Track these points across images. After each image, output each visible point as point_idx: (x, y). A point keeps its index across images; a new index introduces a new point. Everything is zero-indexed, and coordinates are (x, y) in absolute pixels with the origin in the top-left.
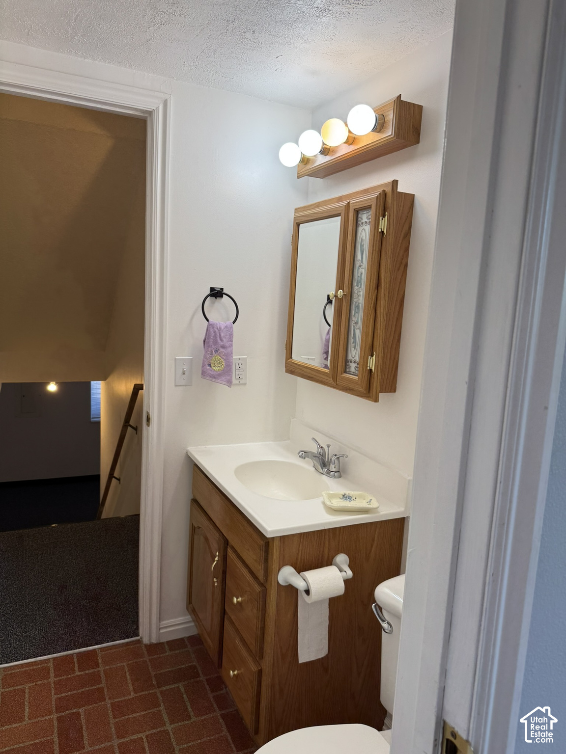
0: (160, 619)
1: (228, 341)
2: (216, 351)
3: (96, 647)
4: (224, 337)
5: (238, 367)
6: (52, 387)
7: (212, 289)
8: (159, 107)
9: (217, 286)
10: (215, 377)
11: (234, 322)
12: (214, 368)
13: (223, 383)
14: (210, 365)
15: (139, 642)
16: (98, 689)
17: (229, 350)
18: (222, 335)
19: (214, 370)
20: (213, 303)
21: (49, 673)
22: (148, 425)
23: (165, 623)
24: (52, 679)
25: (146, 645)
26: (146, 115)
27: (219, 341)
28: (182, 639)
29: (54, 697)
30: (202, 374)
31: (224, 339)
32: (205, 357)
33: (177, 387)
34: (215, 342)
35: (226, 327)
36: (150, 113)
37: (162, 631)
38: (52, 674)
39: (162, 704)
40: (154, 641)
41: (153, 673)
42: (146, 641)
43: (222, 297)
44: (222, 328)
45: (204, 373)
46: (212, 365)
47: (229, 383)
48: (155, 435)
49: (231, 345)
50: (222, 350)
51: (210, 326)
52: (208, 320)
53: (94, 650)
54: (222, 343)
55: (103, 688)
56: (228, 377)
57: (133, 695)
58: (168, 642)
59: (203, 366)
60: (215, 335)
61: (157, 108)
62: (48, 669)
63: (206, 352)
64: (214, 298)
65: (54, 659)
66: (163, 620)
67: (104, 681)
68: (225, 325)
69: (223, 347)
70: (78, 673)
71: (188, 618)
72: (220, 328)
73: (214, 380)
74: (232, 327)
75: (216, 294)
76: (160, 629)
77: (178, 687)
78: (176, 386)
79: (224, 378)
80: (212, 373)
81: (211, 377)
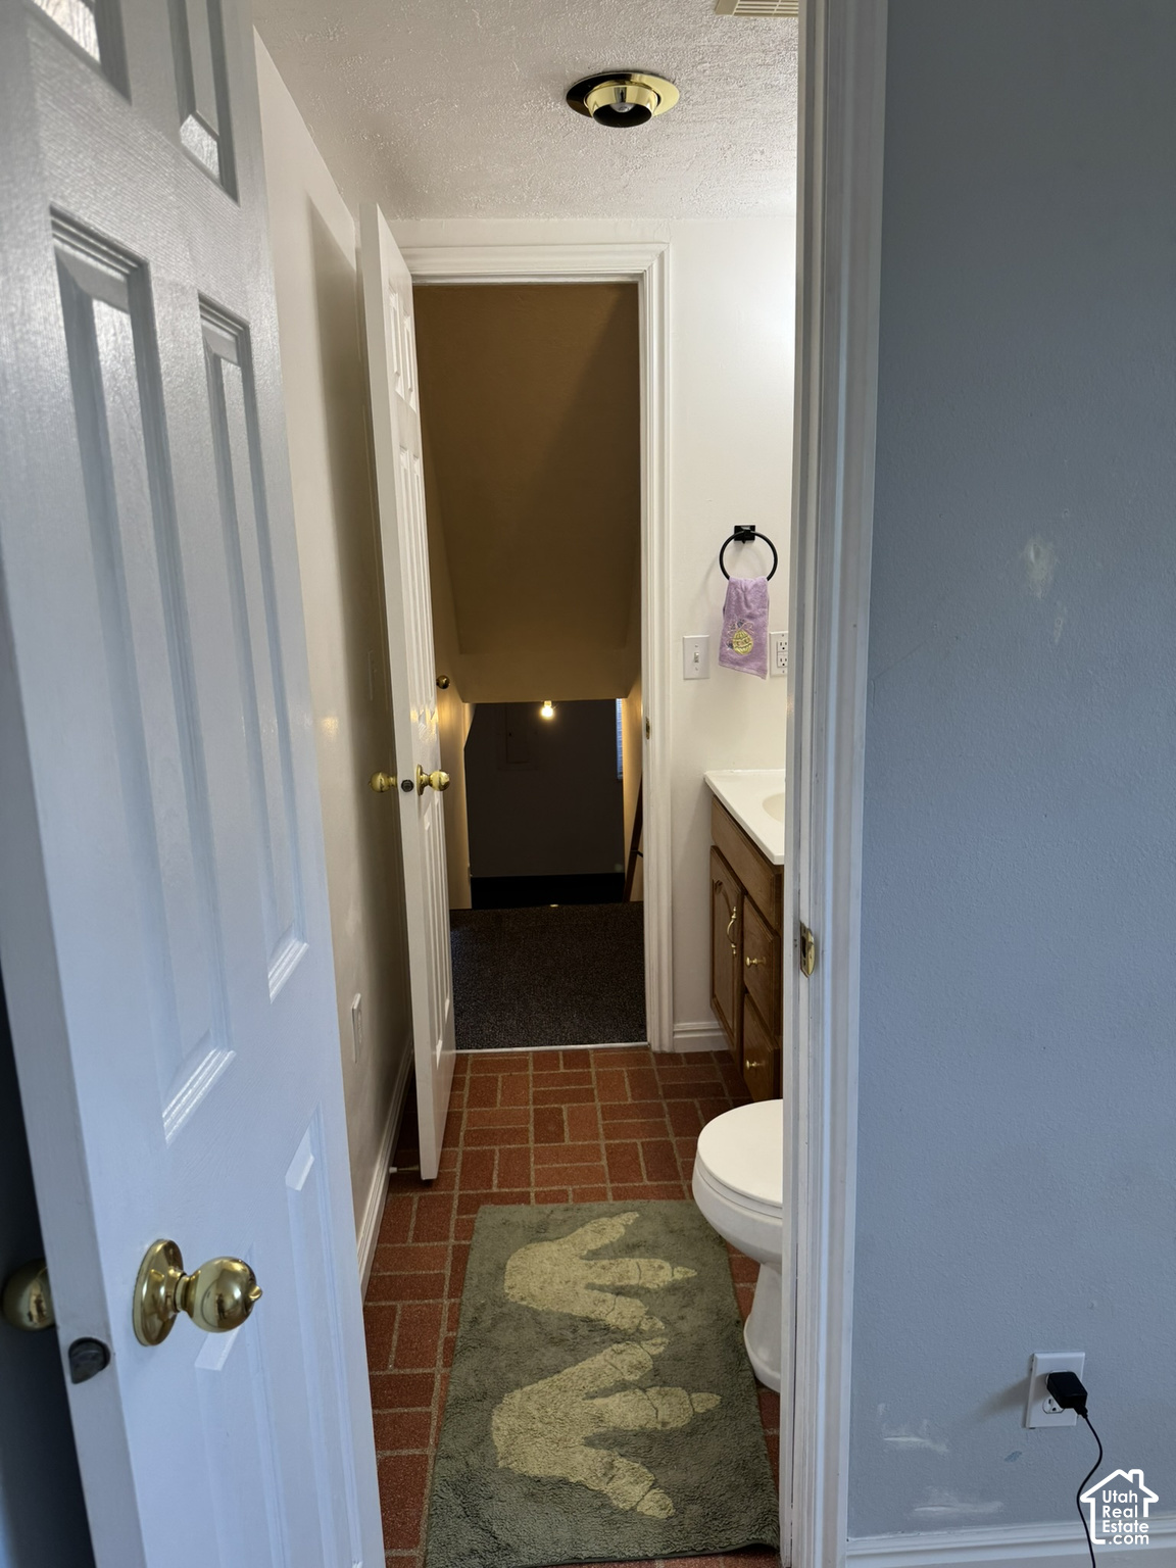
0: (674, 1019)
1: (758, 608)
2: (741, 623)
3: (589, 1046)
4: (752, 601)
5: (780, 648)
6: (547, 712)
7: (738, 529)
8: (652, 265)
9: (745, 522)
10: (738, 663)
11: (769, 578)
12: (737, 649)
13: (753, 671)
14: (731, 645)
15: (647, 1048)
16: (587, 1090)
17: (761, 620)
18: (749, 598)
19: (737, 652)
20: (739, 550)
21: (527, 1066)
22: (648, 737)
23: (682, 1025)
24: (531, 1071)
25: (655, 1053)
26: (635, 280)
27: (744, 608)
28: (708, 1053)
29: (531, 1091)
30: (720, 660)
31: (752, 605)
32: (724, 634)
33: (688, 681)
34: (739, 611)
35: (756, 585)
36: (641, 276)
37: (678, 1036)
38: (531, 1067)
39: (667, 1116)
40: (667, 1049)
41: (660, 1084)
42: (655, 1047)
43: (753, 539)
44: (750, 587)
45: (723, 658)
46: (734, 646)
47: (762, 672)
48: (658, 752)
49: (764, 614)
50: (748, 621)
51: (732, 585)
52: (728, 577)
53: (586, 1050)
54: (748, 611)
55: (593, 1090)
56: (759, 663)
57: (630, 1101)
58: (686, 1055)
59: (722, 646)
60: (739, 598)
61: (650, 267)
62: (526, 1061)
63: (726, 625)
64: (741, 542)
65: (534, 1052)
66: (679, 1022)
67: (595, 1083)
68: (754, 582)
69: (751, 617)
70: (562, 1070)
71: (715, 1024)
72: (746, 588)
73: (737, 667)
74: (765, 586)
75: (744, 535)
76: (674, 1033)
77: (692, 1103)
78: (686, 679)
79: (752, 665)
80: (734, 656)
81: (732, 663)
